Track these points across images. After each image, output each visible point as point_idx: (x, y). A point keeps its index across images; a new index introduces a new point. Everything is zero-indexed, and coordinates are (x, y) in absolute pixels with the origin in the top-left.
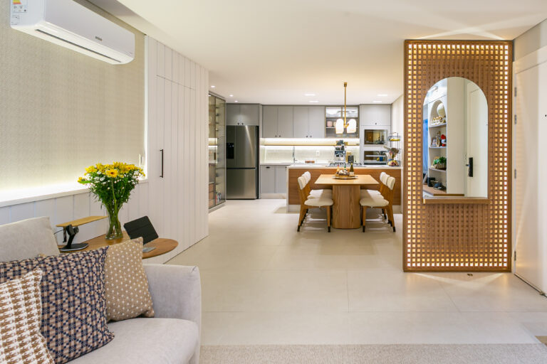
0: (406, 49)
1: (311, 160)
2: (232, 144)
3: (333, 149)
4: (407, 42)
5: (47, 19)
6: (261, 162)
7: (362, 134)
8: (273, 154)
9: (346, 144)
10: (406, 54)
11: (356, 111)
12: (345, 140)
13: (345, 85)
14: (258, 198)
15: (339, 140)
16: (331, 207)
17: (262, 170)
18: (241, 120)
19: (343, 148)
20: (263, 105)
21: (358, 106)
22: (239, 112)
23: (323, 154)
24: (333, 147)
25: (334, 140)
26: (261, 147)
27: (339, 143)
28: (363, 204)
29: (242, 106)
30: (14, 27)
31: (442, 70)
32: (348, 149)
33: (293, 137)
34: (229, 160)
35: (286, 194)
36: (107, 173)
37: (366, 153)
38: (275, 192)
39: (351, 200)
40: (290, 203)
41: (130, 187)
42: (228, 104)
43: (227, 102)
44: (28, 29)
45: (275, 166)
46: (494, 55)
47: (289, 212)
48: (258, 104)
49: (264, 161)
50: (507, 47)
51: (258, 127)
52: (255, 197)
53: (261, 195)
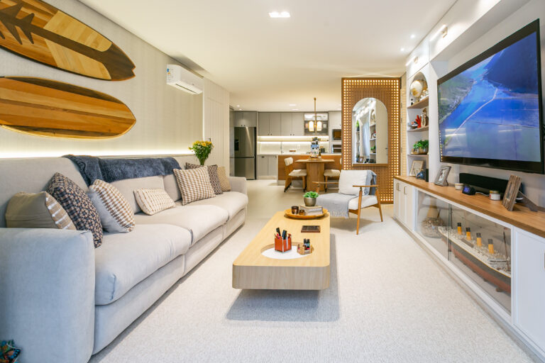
0: (343, 83)
1: (293, 149)
2: (237, 140)
3: (310, 143)
4: (343, 79)
5: (181, 80)
6: (258, 153)
7: (330, 132)
8: (266, 147)
9: (319, 140)
10: (343, 86)
11: (326, 115)
12: (319, 137)
13: (315, 99)
14: (256, 179)
15: (314, 137)
16: (306, 177)
17: (258, 159)
18: (244, 123)
19: (317, 143)
20: (259, 112)
21: (327, 112)
22: (243, 117)
23: (303, 147)
25: (311, 137)
26: (258, 142)
28: (325, 175)
29: (245, 113)
30: (168, 83)
31: (362, 94)
32: (321, 144)
33: (281, 135)
34: (237, 152)
35: (276, 176)
36: (202, 144)
37: (334, 146)
38: (268, 175)
39: (318, 173)
40: (279, 179)
41: (209, 152)
42: (235, 112)
43: (235, 110)
44: (172, 84)
45: (268, 156)
46: (391, 85)
47: (279, 185)
48: (256, 112)
49: (260, 152)
50: (397, 81)
51: (255, 128)
52: (254, 178)
53: (258, 176)
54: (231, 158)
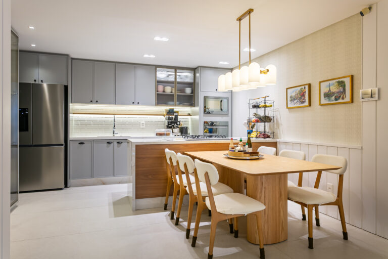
2: (26, 109)
7: (202, 102)
8: (84, 125)
9: (179, 113)
12: (175, 108)
14: (66, 186)
15: (168, 108)
17: (72, 147)
18: (41, 76)
19: (176, 118)
20: (73, 59)
21: (194, 70)
22: (37, 64)
24: (163, 117)
26: (71, 116)
27: (171, 112)
29: (43, 58)
32: (182, 119)
33: (115, 103)
34: (24, 133)
38: (92, 176)
42: (20, 51)
45: (92, 141)
48: (67, 55)
49: (73, 135)
51: (66, 87)
52: (63, 186)
53: (71, 181)
54: (13, 146)
